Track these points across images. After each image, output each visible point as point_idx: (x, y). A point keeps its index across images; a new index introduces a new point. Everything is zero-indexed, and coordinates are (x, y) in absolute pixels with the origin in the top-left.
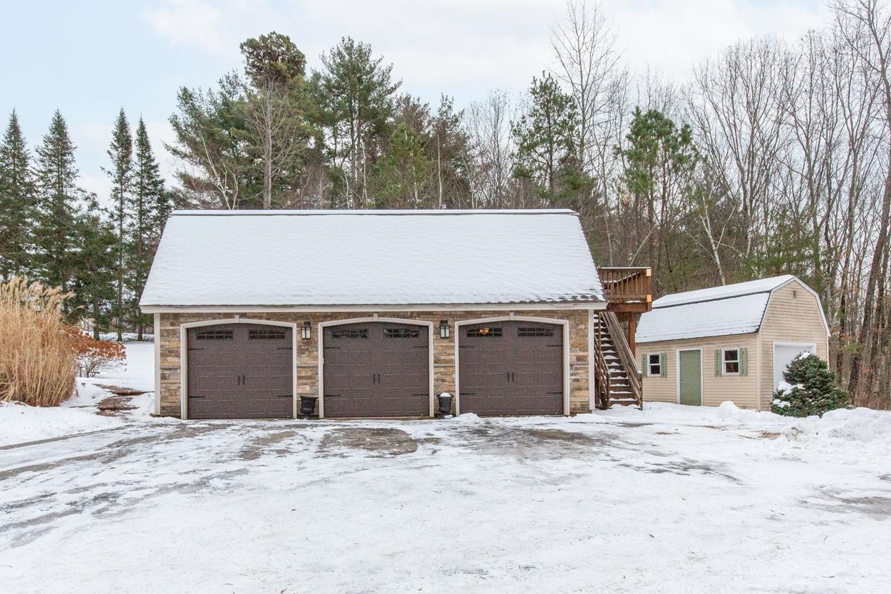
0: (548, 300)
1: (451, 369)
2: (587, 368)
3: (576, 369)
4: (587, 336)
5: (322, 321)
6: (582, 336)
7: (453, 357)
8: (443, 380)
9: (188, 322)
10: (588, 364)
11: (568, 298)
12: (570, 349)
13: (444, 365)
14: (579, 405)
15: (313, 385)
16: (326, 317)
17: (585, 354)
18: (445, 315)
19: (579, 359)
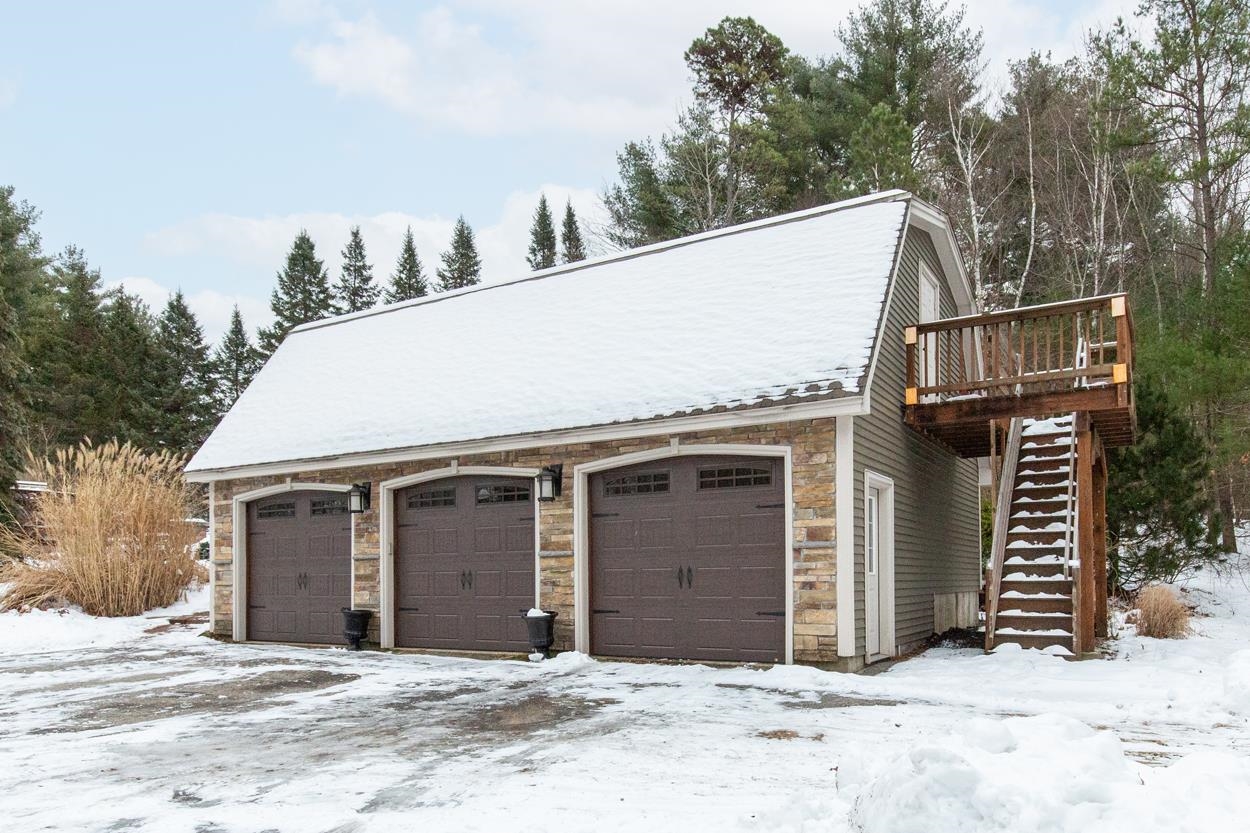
1: (567, 562)
2: (833, 557)
3: (808, 558)
4: (833, 479)
5: (386, 480)
6: (822, 481)
7: (570, 536)
8: (554, 584)
10: (834, 547)
12: (795, 512)
13: (553, 553)
14: (812, 644)
15: (374, 590)
17: (827, 522)
18: (559, 454)
19: (813, 534)
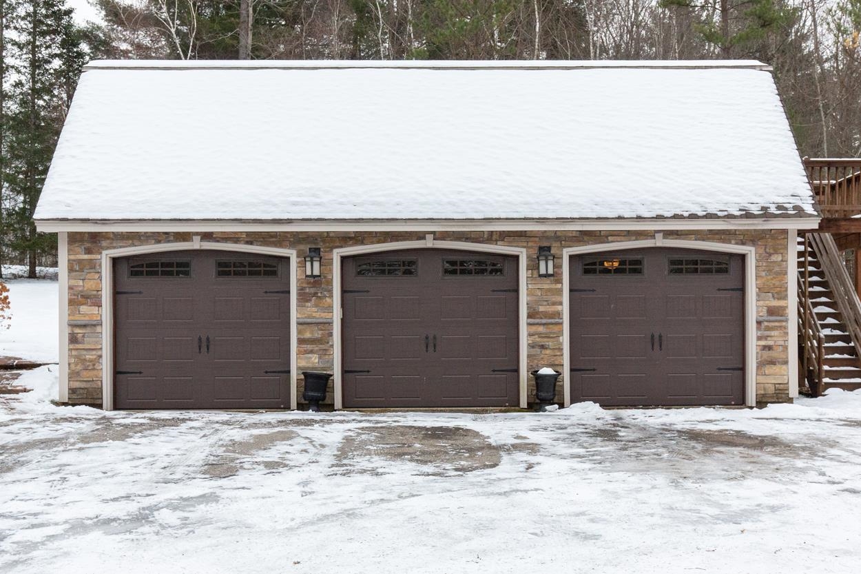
0: (720, 214)
1: (556, 328)
2: (786, 328)
3: (768, 329)
4: (786, 273)
5: (341, 247)
6: (778, 273)
7: (559, 308)
8: (543, 347)
9: (114, 248)
10: (787, 321)
11: (755, 210)
12: (758, 295)
13: (544, 321)
14: (771, 390)
15: (325, 353)
16: (346, 239)
17: (781, 303)
18: (548, 238)
19: (772, 311)
